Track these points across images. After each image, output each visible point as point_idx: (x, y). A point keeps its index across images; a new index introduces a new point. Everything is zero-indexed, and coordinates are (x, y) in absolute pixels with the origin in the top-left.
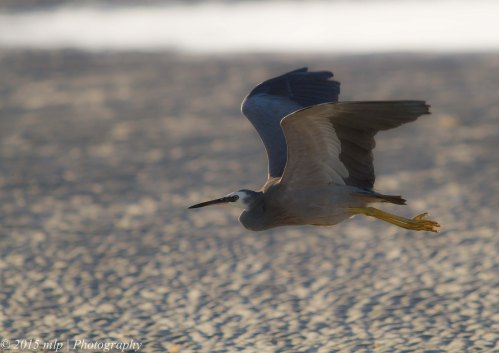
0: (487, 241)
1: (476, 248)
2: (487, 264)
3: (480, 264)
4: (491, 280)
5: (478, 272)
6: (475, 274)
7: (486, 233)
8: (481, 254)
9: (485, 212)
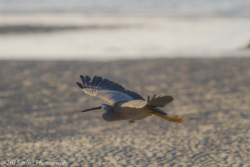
0: (10, 139)
1: (5, 142)
2: (10, 149)
3: (7, 149)
4: (12, 156)
5: (6, 152)
6: (5, 153)
7: (10, 136)
8: (8, 145)
9: (9, 127)
